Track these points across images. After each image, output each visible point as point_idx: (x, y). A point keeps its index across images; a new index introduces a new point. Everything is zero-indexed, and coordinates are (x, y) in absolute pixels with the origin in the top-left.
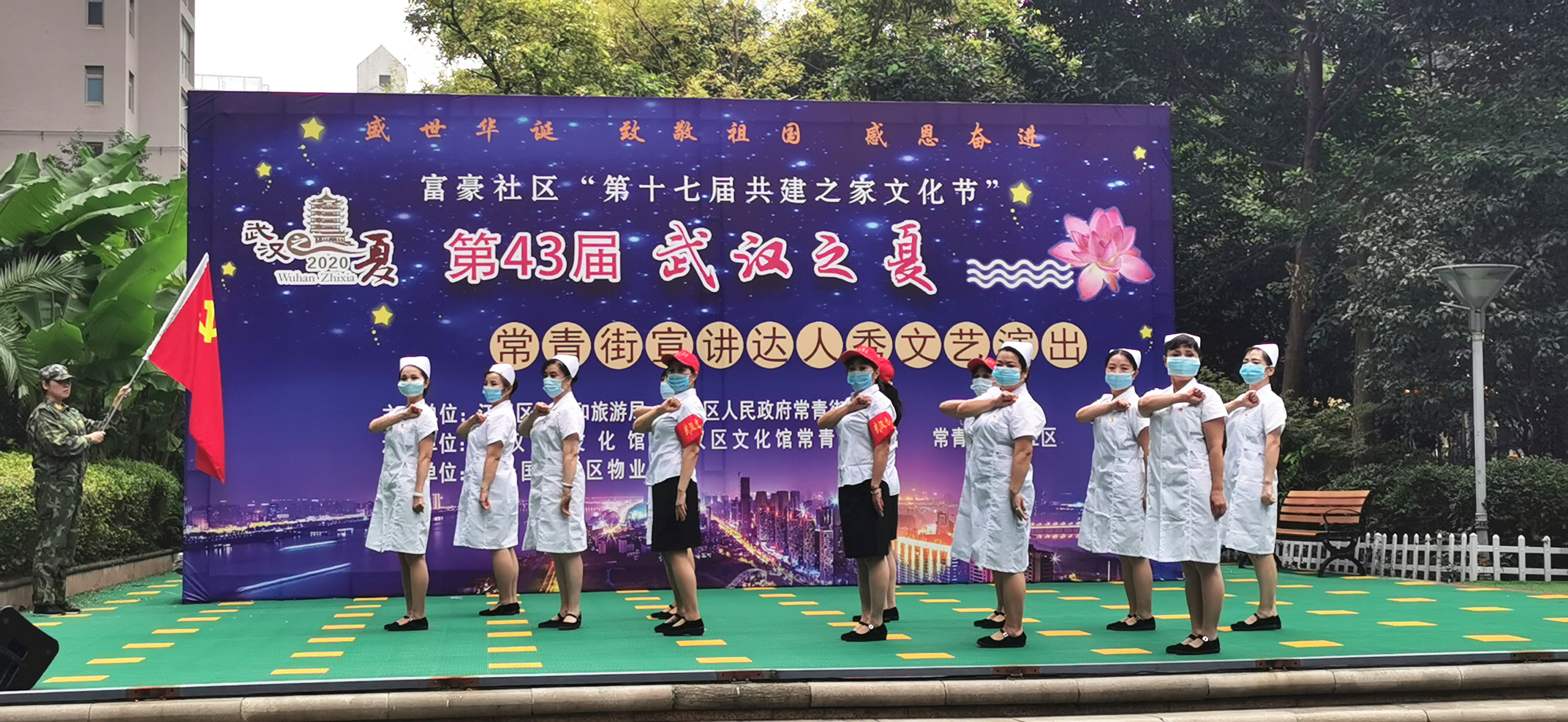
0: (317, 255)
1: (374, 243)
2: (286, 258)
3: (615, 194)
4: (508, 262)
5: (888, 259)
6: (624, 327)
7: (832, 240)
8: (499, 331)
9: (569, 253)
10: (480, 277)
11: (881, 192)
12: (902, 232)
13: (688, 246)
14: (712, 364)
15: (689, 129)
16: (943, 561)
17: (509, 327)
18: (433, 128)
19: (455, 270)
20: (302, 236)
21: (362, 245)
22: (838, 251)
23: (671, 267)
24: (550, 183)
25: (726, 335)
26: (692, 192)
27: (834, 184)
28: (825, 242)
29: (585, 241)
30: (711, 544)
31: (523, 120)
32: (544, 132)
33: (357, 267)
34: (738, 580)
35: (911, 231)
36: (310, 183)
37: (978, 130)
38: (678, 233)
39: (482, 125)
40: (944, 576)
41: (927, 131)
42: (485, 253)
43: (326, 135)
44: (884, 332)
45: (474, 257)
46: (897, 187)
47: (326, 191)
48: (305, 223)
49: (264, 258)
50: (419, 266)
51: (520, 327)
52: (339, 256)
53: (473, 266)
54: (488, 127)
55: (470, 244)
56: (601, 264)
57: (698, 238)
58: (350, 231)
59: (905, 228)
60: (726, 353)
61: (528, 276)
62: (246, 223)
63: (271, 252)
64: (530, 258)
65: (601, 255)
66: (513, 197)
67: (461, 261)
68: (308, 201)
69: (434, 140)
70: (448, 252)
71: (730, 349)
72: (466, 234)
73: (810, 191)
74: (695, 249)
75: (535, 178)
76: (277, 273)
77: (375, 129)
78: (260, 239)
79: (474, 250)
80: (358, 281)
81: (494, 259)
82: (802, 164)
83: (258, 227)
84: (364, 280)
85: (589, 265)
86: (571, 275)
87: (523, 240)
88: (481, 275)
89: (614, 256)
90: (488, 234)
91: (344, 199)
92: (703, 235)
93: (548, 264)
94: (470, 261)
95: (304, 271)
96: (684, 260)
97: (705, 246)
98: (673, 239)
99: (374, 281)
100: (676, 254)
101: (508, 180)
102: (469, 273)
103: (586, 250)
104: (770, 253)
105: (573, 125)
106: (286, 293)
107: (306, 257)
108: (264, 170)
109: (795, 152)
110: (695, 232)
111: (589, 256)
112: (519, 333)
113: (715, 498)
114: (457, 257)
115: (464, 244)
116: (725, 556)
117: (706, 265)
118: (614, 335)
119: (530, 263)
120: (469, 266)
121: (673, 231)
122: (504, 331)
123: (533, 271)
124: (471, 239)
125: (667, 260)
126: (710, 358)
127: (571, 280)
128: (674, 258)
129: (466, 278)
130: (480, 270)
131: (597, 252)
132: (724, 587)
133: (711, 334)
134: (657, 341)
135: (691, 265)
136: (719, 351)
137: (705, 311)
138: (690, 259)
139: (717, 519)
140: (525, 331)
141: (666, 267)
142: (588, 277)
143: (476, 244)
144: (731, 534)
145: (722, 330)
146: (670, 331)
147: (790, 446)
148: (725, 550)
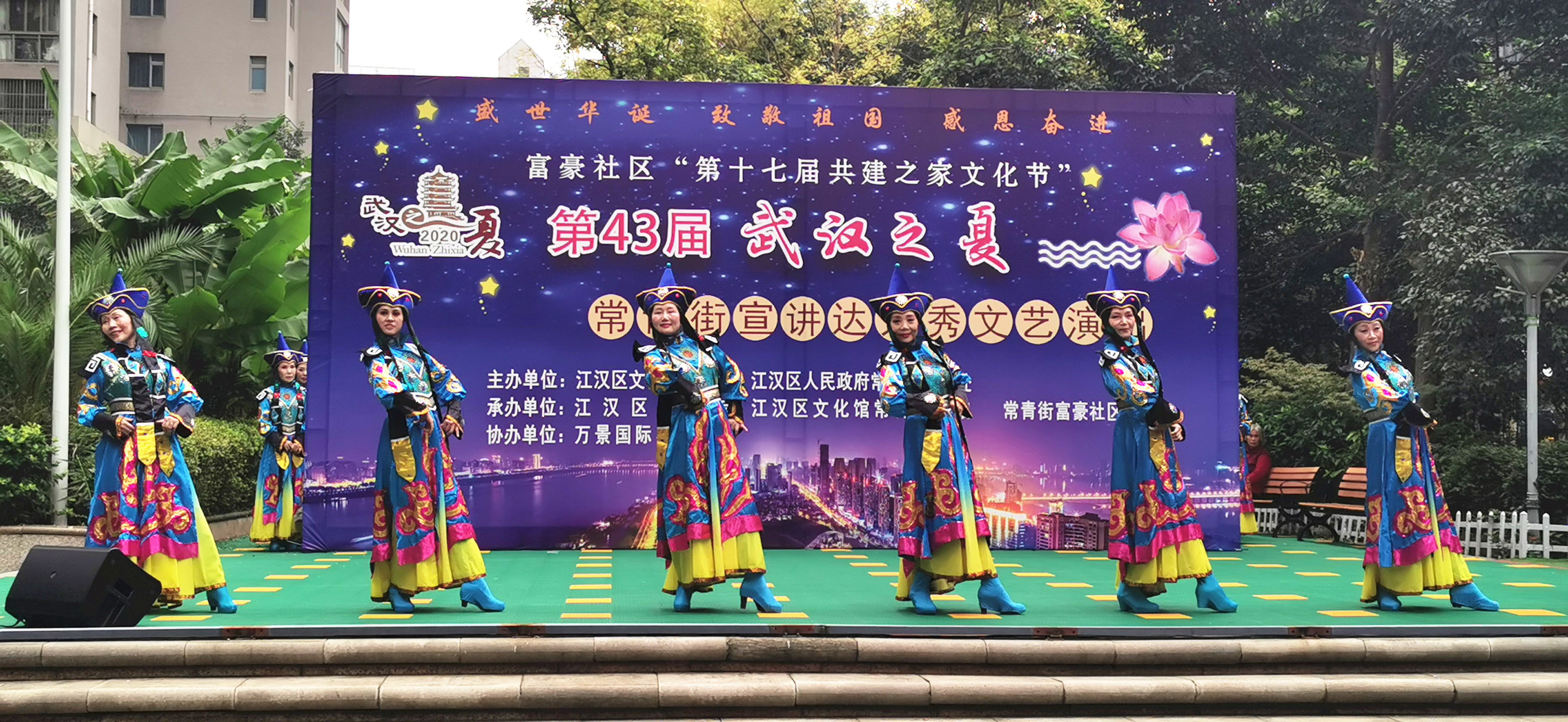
0: (430, 229)
1: (482, 218)
2: (401, 231)
3: (707, 174)
4: (605, 237)
5: (964, 238)
6: (713, 300)
7: (910, 220)
8: (597, 303)
9: (663, 230)
10: (580, 251)
11: (958, 175)
12: (977, 213)
13: (774, 224)
14: (795, 336)
15: (777, 113)
16: (1011, 528)
17: (606, 299)
18: (538, 110)
19: (557, 244)
20: (416, 211)
21: (471, 219)
22: (916, 231)
23: (758, 245)
24: (646, 163)
25: (808, 309)
26: (778, 174)
27: (913, 167)
28: (904, 222)
29: (678, 219)
30: (791, 507)
31: (622, 103)
32: (641, 115)
33: (466, 240)
34: (817, 541)
35: (985, 212)
36: (424, 161)
37: (1051, 117)
38: (765, 212)
39: (584, 107)
40: (1011, 543)
41: (1003, 116)
42: (585, 229)
43: (440, 116)
44: (958, 308)
45: (575, 232)
46: (973, 169)
47: (439, 168)
48: (419, 198)
49: (381, 231)
50: (523, 240)
51: (616, 299)
52: (449, 229)
53: (574, 240)
54: (589, 110)
55: (571, 220)
56: (692, 241)
57: (783, 216)
58: (461, 206)
59: (980, 209)
60: (808, 326)
61: (625, 251)
62: (365, 198)
63: (387, 225)
64: (626, 234)
65: (692, 232)
66: (611, 176)
67: (562, 236)
68: (422, 178)
69: (539, 122)
70: (551, 228)
71: (812, 322)
72: (568, 211)
73: (890, 173)
74: (780, 227)
75: (632, 158)
76: (392, 245)
77: (484, 111)
78: (377, 213)
79: (575, 226)
80: (467, 253)
81: (593, 235)
82: (883, 147)
83: (375, 202)
84: (473, 252)
85: (681, 240)
86: (665, 251)
87: (620, 216)
88: (581, 249)
89: (704, 233)
90: (588, 211)
91: (455, 176)
92: (788, 214)
93: (644, 240)
94: (571, 236)
95: (417, 243)
96: (770, 238)
97: (790, 225)
98: (760, 217)
99: (482, 254)
100: (763, 232)
101: (607, 160)
102: (570, 248)
103: (679, 227)
104: (851, 232)
105: (669, 108)
106: (401, 264)
107: (420, 230)
108: (382, 148)
109: (876, 135)
110: (781, 211)
111: (681, 232)
112: (615, 304)
113: (796, 464)
114: (559, 232)
115: (566, 220)
116: (804, 518)
117: (791, 243)
118: (703, 307)
119: (627, 238)
120: (570, 240)
121: (760, 210)
122: (602, 302)
123: (629, 246)
124: (572, 216)
125: (754, 238)
126: (793, 331)
127: (665, 255)
128: (761, 236)
129: (567, 252)
130: (580, 245)
131: (689, 229)
132: (803, 548)
133: (794, 308)
134: (744, 314)
135: (777, 243)
136: (801, 325)
137: (789, 286)
138: (776, 237)
139: (797, 484)
140: (621, 302)
141: (754, 244)
142: (680, 253)
143: (577, 220)
144: (810, 498)
145: (804, 305)
146: (756, 305)
147: (867, 416)
148: (805, 513)
